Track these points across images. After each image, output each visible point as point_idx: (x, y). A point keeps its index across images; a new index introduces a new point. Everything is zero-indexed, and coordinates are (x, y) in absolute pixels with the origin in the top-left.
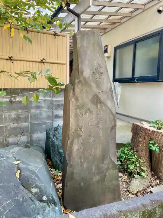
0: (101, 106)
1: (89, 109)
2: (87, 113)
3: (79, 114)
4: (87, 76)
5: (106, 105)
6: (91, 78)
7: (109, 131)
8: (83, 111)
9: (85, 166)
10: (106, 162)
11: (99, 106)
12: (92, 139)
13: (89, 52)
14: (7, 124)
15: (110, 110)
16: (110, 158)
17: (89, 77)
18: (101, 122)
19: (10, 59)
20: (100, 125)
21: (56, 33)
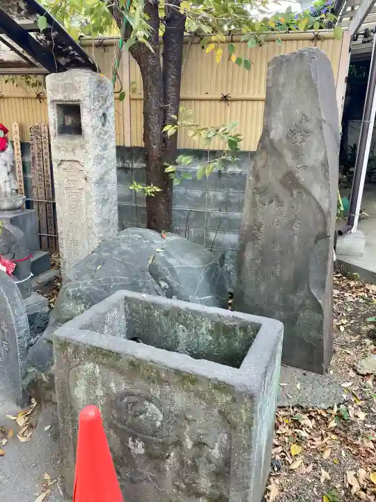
0: (299, 193)
1: (277, 196)
2: (274, 203)
3: (258, 203)
4: (277, 138)
5: (309, 193)
6: (285, 141)
7: (312, 241)
8: (266, 199)
9: (262, 288)
10: (301, 294)
11: (295, 192)
12: (278, 249)
13: (286, 95)
14: (209, 210)
15: (317, 204)
16: (309, 289)
17: (280, 140)
18: (299, 222)
19: (225, 99)
20: (294, 228)
21: (319, 34)
